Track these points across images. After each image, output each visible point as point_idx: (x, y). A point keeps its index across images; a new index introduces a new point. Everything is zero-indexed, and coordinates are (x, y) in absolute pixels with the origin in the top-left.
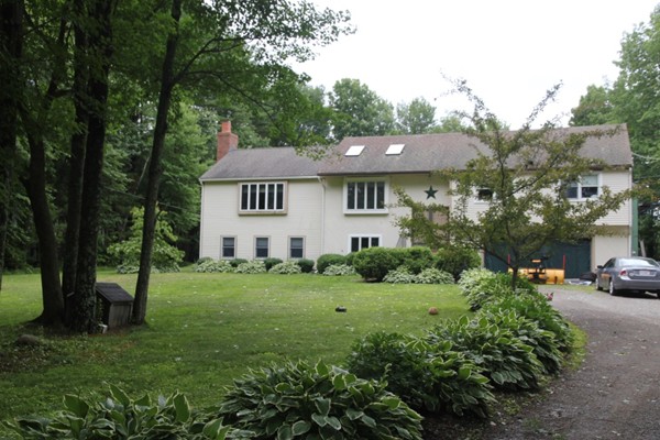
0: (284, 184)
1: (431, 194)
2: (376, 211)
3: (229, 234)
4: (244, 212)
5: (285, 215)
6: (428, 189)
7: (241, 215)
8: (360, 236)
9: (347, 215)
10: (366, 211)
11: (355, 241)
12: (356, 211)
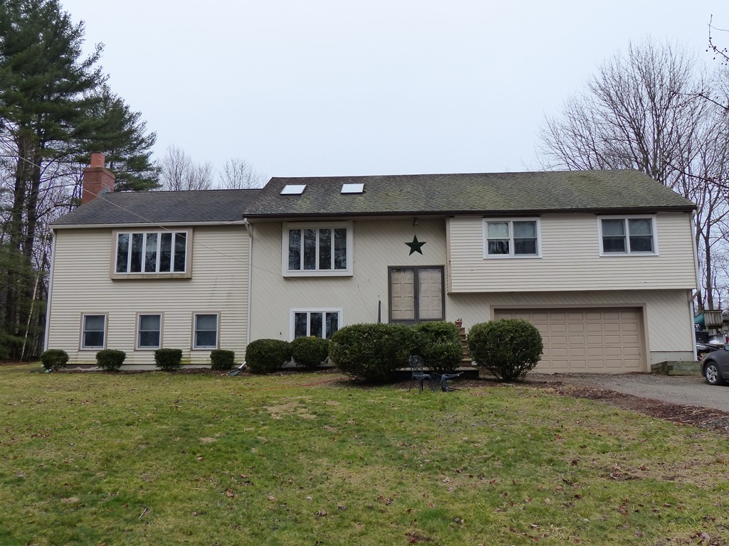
0: (188, 233)
1: (415, 247)
2: (333, 272)
3: (94, 310)
4: (122, 275)
5: (189, 279)
6: (411, 241)
7: (114, 280)
8: (308, 310)
9: (286, 278)
10: (317, 272)
11: (300, 317)
12: (302, 272)
